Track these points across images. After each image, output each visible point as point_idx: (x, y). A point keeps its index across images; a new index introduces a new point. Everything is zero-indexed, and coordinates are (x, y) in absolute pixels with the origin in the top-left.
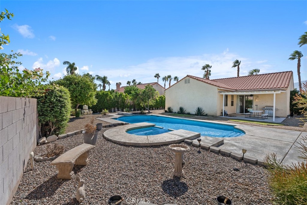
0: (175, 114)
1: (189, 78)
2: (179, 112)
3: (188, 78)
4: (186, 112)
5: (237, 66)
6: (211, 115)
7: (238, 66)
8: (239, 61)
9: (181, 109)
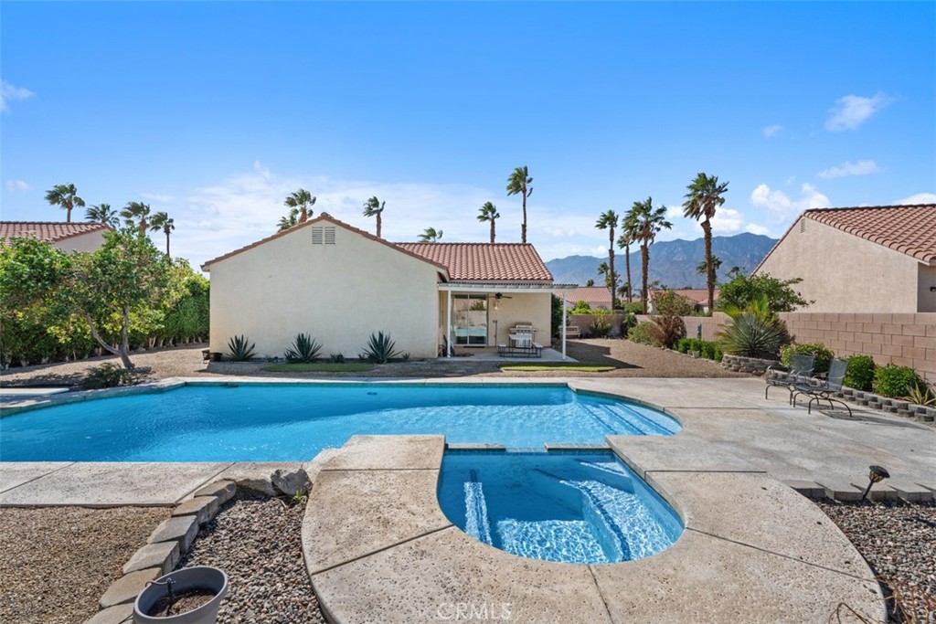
0: (271, 365)
1: (334, 225)
2: (293, 353)
3: (325, 223)
4: (325, 353)
5: (376, 215)
6: (417, 356)
7: (378, 212)
8: (381, 202)
9: (303, 343)
